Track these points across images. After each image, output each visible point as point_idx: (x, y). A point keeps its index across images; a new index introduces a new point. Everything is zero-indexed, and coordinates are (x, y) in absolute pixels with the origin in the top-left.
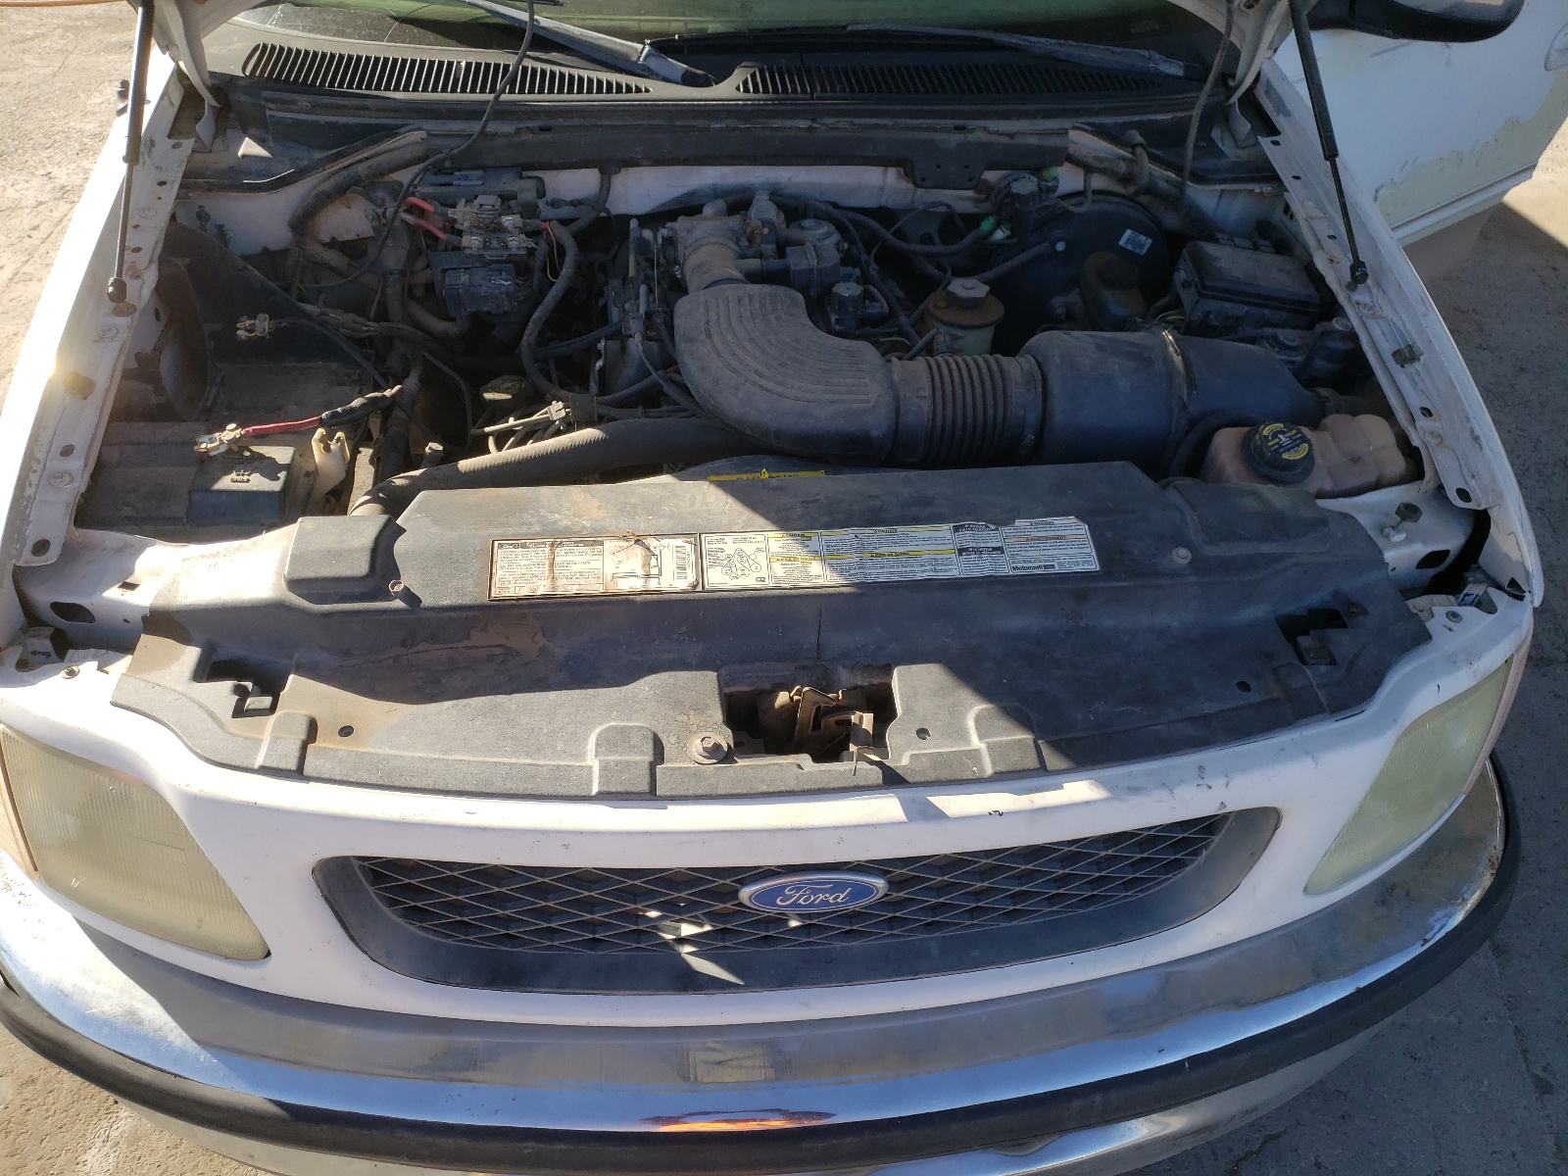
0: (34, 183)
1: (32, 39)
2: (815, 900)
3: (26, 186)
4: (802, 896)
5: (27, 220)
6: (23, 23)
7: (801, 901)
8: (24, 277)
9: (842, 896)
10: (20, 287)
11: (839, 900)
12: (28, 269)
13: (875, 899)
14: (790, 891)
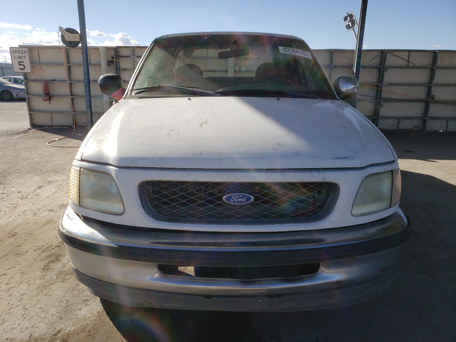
0: (64, 176)
1: (70, 153)
2: (239, 200)
3: (62, 177)
4: (236, 199)
5: (60, 183)
6: (68, 150)
7: (236, 200)
8: (57, 193)
9: (244, 199)
10: (55, 194)
11: (244, 201)
12: (58, 191)
13: (251, 202)
14: (233, 197)
